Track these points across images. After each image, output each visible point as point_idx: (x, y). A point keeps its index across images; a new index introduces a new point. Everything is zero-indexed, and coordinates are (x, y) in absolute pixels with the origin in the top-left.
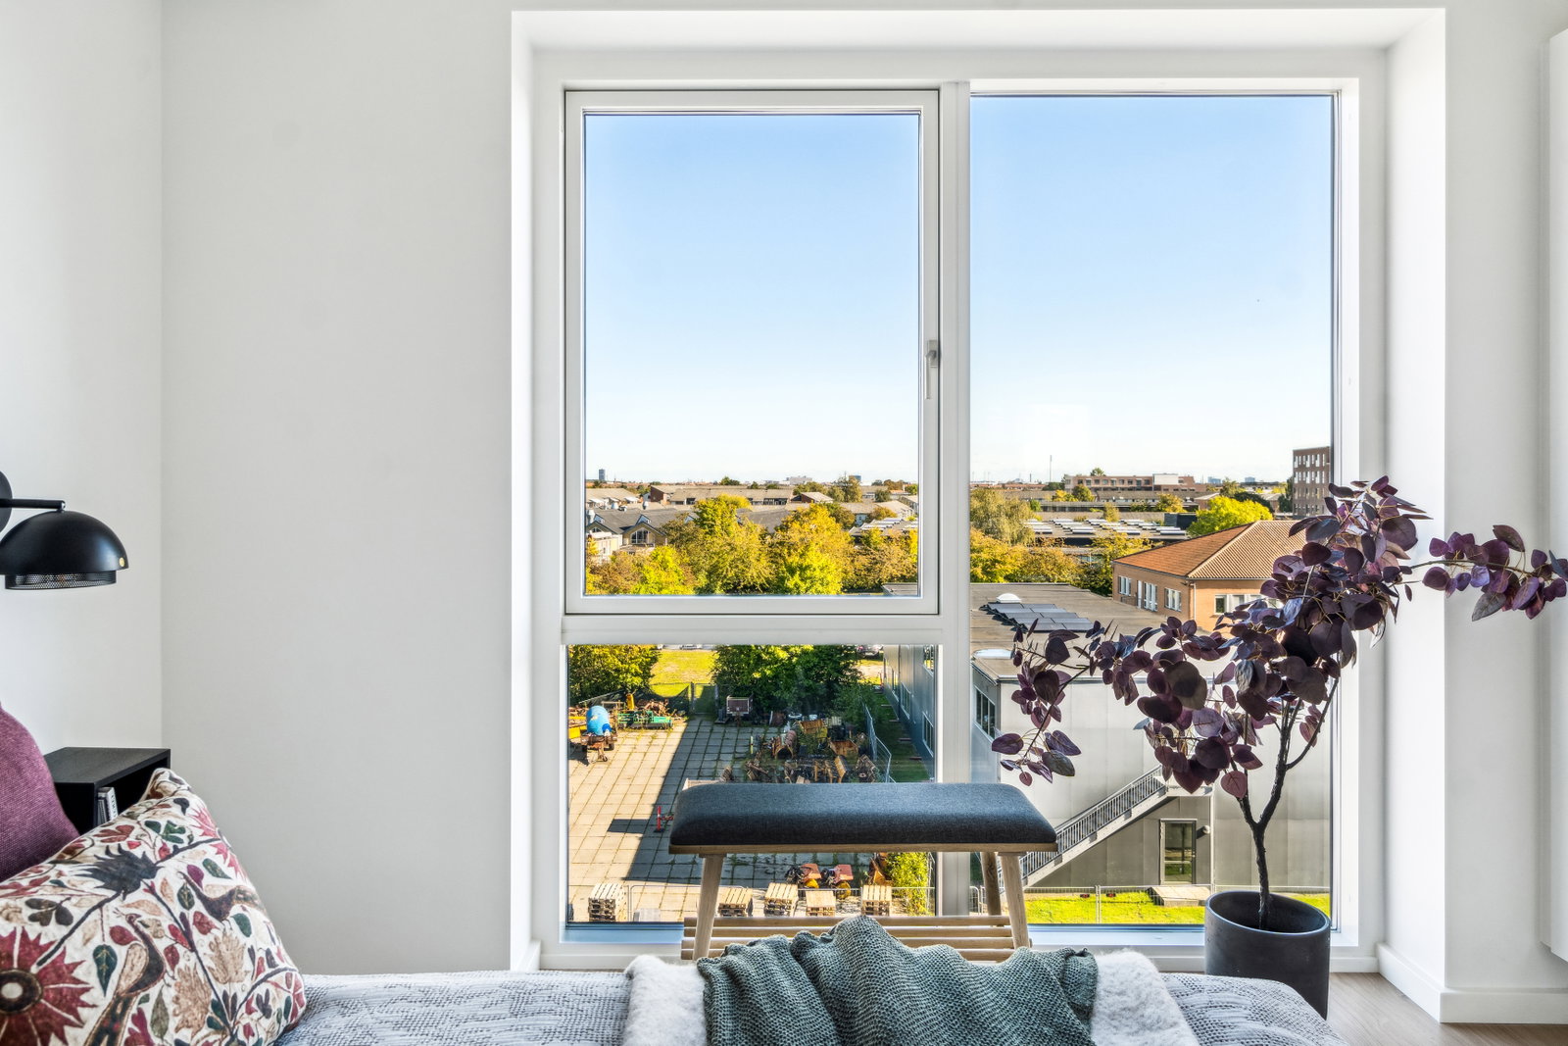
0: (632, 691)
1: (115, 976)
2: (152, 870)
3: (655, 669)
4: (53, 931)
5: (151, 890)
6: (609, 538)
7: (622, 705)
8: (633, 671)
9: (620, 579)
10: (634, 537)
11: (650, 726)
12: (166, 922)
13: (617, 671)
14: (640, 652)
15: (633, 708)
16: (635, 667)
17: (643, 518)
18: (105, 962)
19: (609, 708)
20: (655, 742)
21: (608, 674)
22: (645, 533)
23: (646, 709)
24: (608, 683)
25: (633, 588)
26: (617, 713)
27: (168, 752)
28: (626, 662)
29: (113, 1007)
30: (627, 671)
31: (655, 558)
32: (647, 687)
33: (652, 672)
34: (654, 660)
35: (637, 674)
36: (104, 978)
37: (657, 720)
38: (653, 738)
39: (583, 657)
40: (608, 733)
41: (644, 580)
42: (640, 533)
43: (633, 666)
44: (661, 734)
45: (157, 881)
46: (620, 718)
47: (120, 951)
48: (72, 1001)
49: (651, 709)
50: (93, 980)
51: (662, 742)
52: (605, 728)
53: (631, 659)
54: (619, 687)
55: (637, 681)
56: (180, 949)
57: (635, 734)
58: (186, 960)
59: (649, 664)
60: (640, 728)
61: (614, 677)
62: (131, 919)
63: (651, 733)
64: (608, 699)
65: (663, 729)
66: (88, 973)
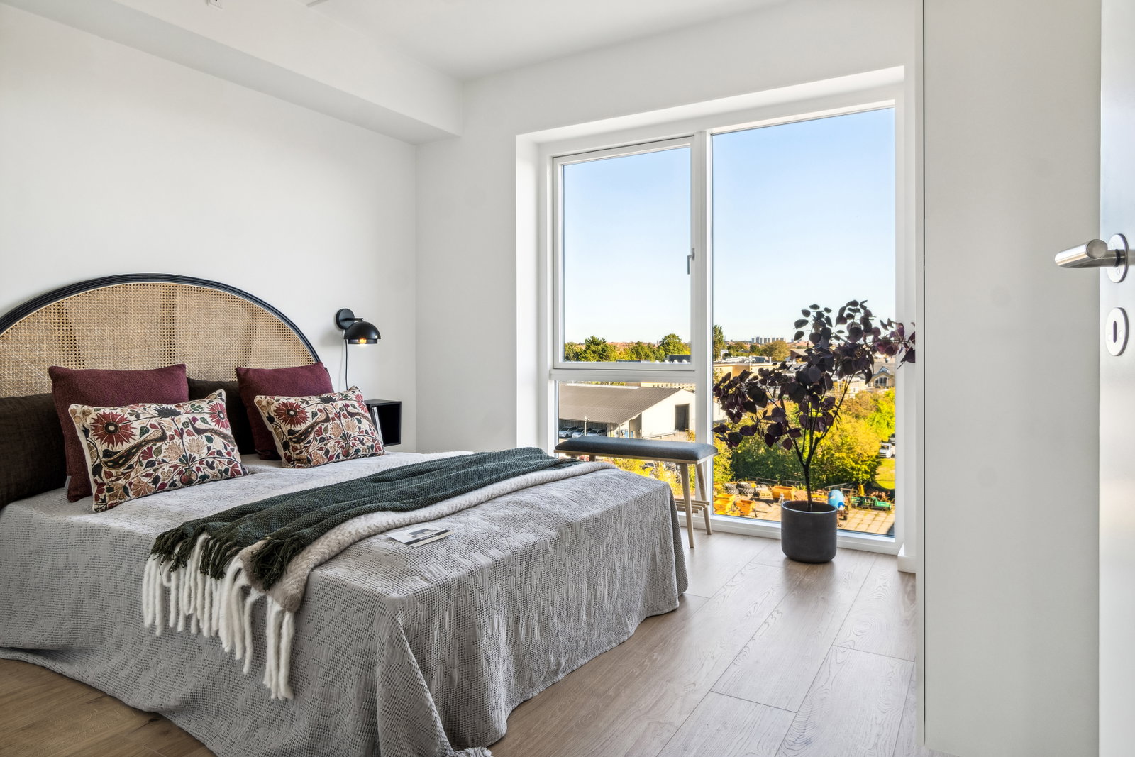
0: (863, 483)
1: (316, 418)
2: (335, 401)
3: (879, 470)
4: (304, 405)
5: (333, 405)
6: (858, 381)
7: (855, 492)
8: (863, 470)
9: (861, 409)
10: (877, 382)
11: (874, 507)
12: (334, 412)
13: (852, 468)
14: (868, 457)
15: (863, 494)
16: (864, 467)
17: (884, 369)
18: (314, 414)
19: (846, 493)
20: (877, 518)
21: (845, 471)
22: (885, 379)
23: (873, 496)
24: (845, 477)
25: (870, 416)
26: (851, 497)
27: (400, 402)
28: (858, 464)
29: (314, 424)
30: (859, 470)
31: (888, 396)
32: (874, 482)
33: (877, 472)
34: (879, 464)
35: (866, 472)
36: (313, 417)
37: (879, 504)
38: (876, 516)
39: (828, 458)
40: (842, 508)
41: (878, 410)
42: (881, 380)
43: (864, 466)
44: (883, 514)
45: (335, 404)
46: (853, 500)
47: (319, 414)
48: (305, 419)
49: (876, 496)
50: (310, 416)
51: (882, 519)
52: (840, 504)
53: (862, 461)
54: (854, 480)
55: (866, 477)
56: (336, 419)
57: (863, 512)
58: (337, 421)
59: (876, 466)
60: (867, 508)
61: (850, 473)
62: (324, 409)
63: (875, 512)
64: (845, 487)
65: (884, 510)
66: (309, 415)
